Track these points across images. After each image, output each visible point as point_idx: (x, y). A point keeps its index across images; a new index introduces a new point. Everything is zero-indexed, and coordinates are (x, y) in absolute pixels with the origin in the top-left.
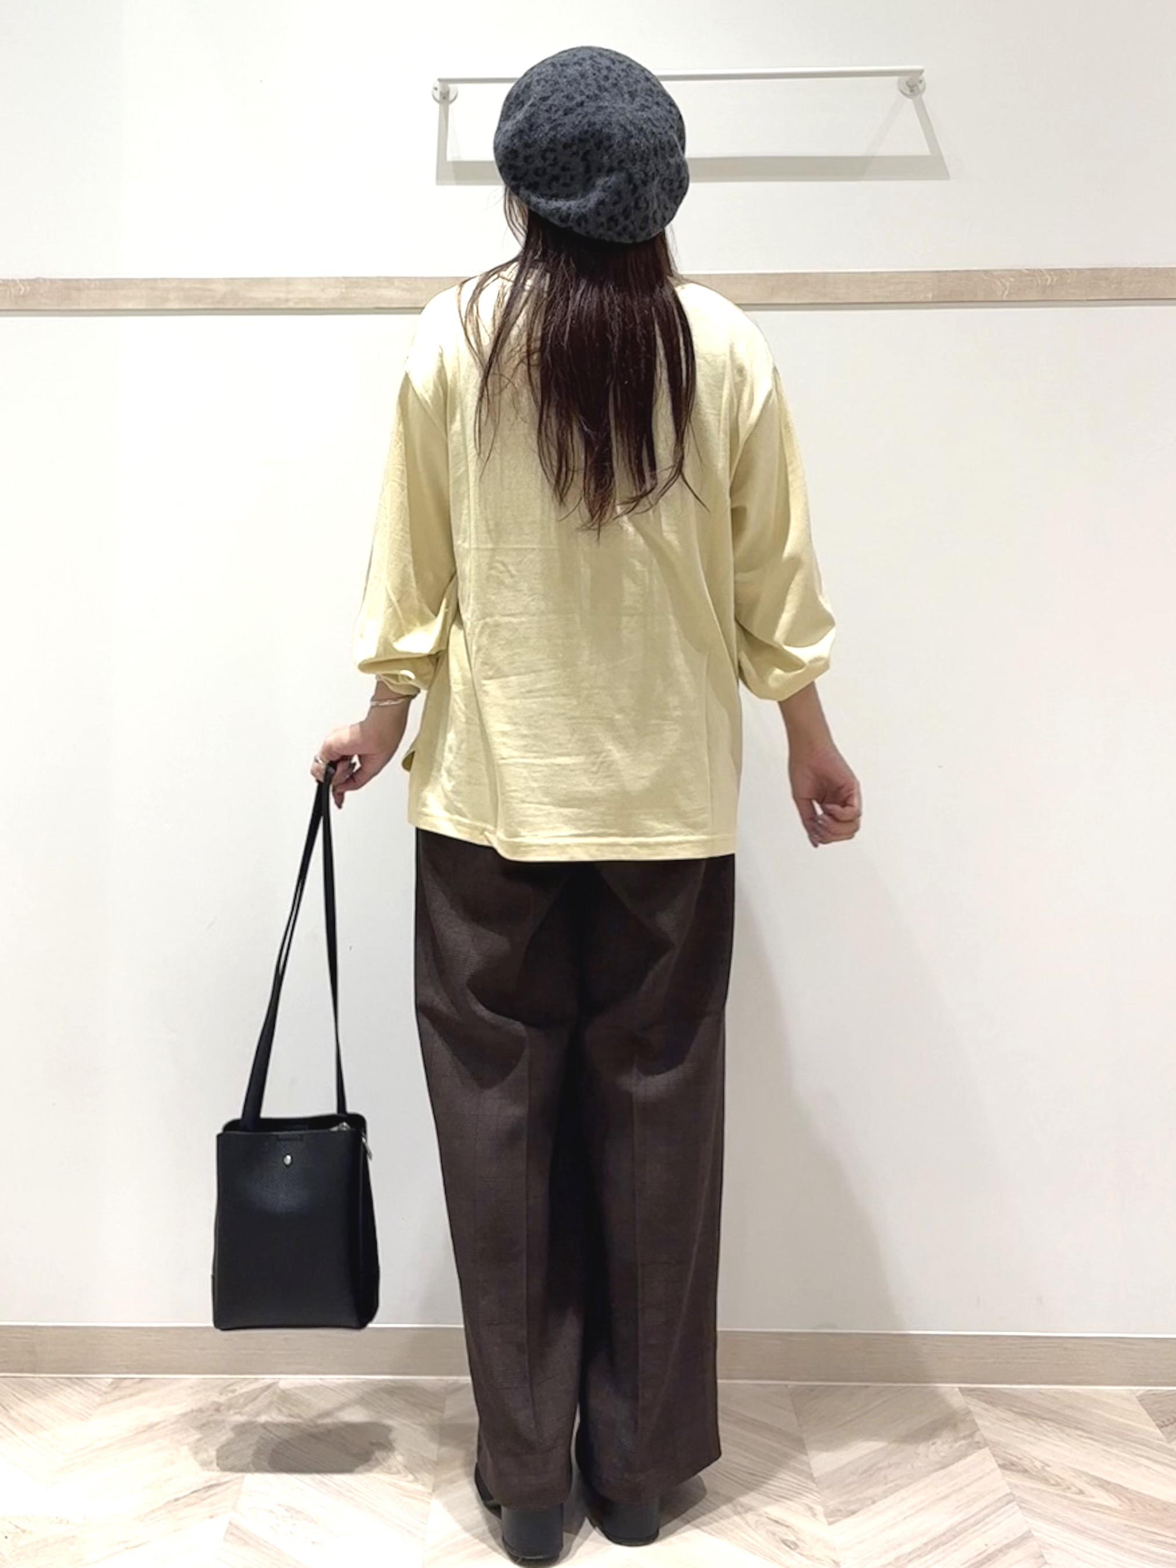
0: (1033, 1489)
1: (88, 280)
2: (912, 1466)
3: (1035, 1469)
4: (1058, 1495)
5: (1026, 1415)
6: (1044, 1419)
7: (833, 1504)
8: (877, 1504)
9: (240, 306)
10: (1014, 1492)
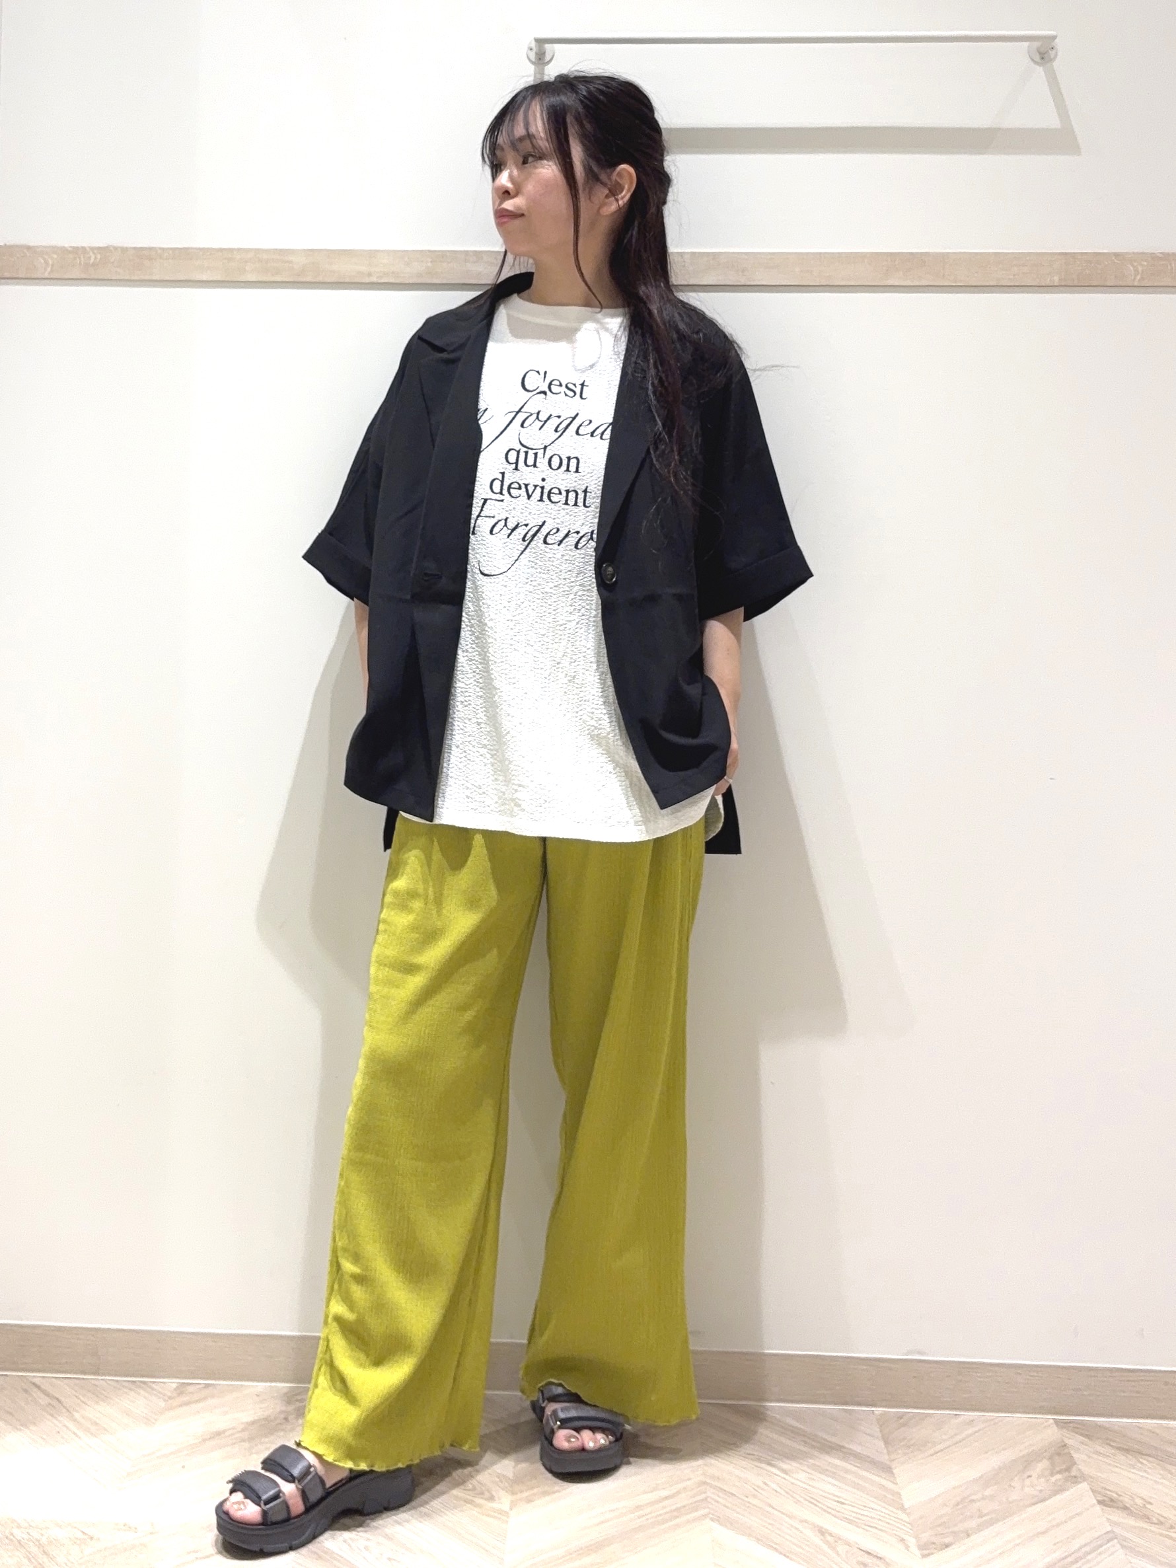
0: (1135, 1527)
1: (160, 248)
2: (1007, 1499)
3: (1135, 1506)
4: (1161, 1535)
5: (1126, 1451)
6: (1146, 1455)
7: (926, 1537)
8: (973, 1537)
9: (320, 279)
10: (1117, 1530)
